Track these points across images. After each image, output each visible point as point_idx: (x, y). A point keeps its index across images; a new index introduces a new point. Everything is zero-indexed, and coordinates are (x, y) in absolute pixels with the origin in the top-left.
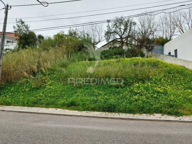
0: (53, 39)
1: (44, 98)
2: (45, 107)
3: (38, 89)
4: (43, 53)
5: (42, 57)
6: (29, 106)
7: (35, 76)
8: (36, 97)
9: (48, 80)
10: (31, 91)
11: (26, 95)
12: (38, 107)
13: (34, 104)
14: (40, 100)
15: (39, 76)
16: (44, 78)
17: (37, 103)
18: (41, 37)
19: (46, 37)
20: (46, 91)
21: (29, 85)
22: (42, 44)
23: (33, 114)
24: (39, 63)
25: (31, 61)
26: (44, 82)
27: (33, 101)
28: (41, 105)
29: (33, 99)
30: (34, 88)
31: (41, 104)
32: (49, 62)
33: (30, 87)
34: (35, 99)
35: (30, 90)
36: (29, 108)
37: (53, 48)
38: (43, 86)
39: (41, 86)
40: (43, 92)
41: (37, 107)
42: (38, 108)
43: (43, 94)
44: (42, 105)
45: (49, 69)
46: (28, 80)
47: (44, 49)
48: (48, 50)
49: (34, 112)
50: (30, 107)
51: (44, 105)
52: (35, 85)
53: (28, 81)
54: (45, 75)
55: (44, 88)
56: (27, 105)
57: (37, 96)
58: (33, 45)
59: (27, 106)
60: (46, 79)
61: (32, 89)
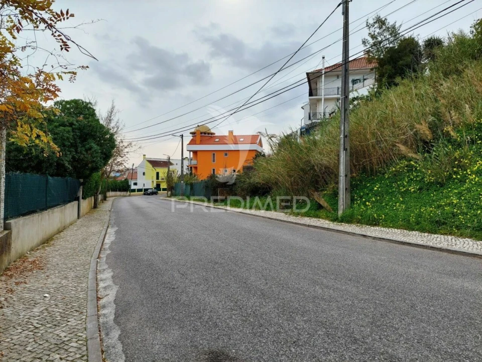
0: (471, 36)
1: (465, 211)
2: (470, 237)
3: (442, 185)
4: (446, 85)
5: (444, 98)
6: (423, 230)
7: (428, 152)
8: (439, 207)
9: (469, 160)
10: (425, 192)
11: (412, 201)
12: (451, 234)
13: (437, 226)
14: (454, 215)
15: (441, 150)
16: (457, 154)
17: (444, 223)
18: (433, 43)
19: (449, 38)
20: (469, 190)
21: (417, 176)
22: (439, 62)
23: (437, 253)
24: (437, 114)
25: (414, 114)
26: (459, 166)
27: (431, 217)
28: (458, 230)
29: (431, 211)
30: (430, 184)
31: (458, 228)
32: (467, 106)
33: (420, 181)
34: (439, 212)
35: (420, 189)
36: (423, 234)
37: (475, 62)
38: (457, 178)
39: (450, 177)
40: (459, 193)
41: (446, 234)
42: (450, 237)
43: (460, 198)
44: (462, 231)
45: (469, 127)
46: (412, 163)
47: (446, 75)
48: (459, 73)
49: (439, 246)
50: (426, 234)
51: (469, 231)
52: (433, 176)
53: (413, 166)
54: (460, 146)
55: (462, 181)
56: (417, 227)
57: (441, 205)
58: (415, 71)
59: (417, 230)
60: (462, 157)
61: (425, 187)
